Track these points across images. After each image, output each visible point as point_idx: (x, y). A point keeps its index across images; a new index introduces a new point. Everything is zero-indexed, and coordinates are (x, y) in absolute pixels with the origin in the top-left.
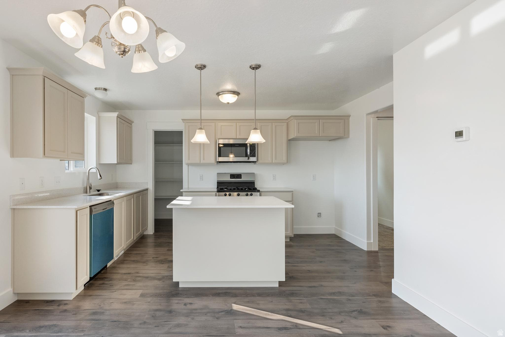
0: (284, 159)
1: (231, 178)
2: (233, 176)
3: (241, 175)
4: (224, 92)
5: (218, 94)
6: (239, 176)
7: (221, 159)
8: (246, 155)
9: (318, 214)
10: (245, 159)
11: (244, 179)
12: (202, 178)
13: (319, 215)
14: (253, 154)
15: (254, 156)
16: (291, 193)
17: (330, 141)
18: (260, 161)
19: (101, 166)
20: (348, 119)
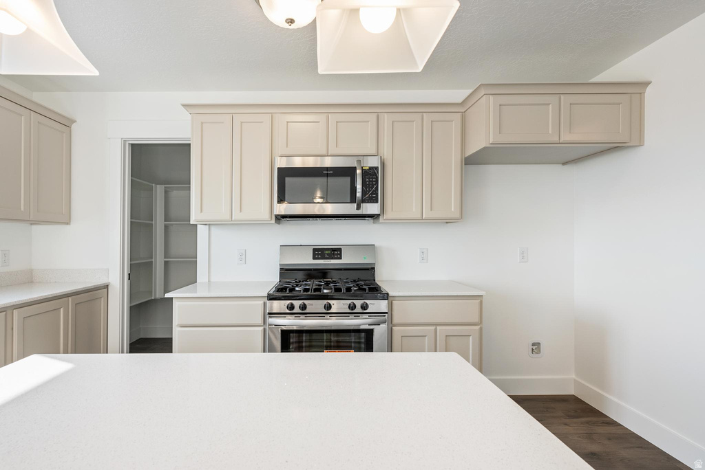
0: (453, 209)
1: (314, 258)
2: (319, 253)
3: (340, 250)
6: (335, 252)
7: (283, 209)
8: (353, 199)
9: (533, 345)
10: (351, 209)
11: (347, 259)
12: (243, 258)
13: (536, 347)
14: (371, 194)
15: (373, 199)
16: (479, 301)
17: (564, 164)
18: (389, 214)
20: (641, 94)
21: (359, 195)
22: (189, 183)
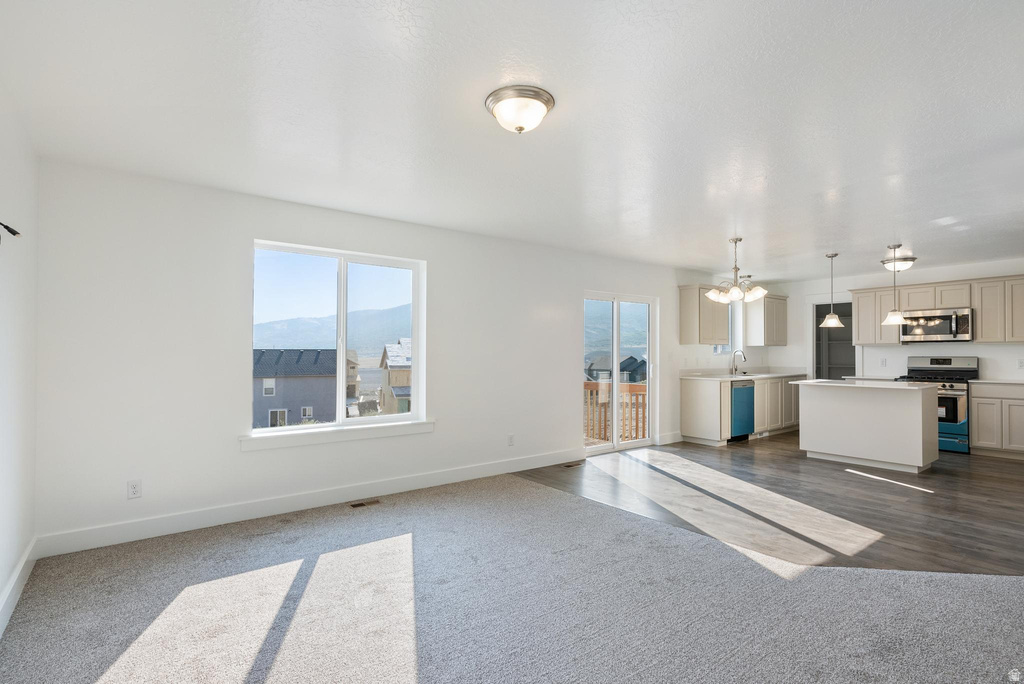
1: (932, 364)
2: (934, 361)
3: (950, 359)
4: (889, 261)
5: (884, 263)
6: (948, 361)
7: (908, 338)
8: (951, 332)
10: (950, 337)
11: (957, 365)
12: (884, 363)
14: (963, 329)
15: (965, 331)
18: (979, 339)
19: (749, 349)
21: (954, 328)
22: (851, 315)
